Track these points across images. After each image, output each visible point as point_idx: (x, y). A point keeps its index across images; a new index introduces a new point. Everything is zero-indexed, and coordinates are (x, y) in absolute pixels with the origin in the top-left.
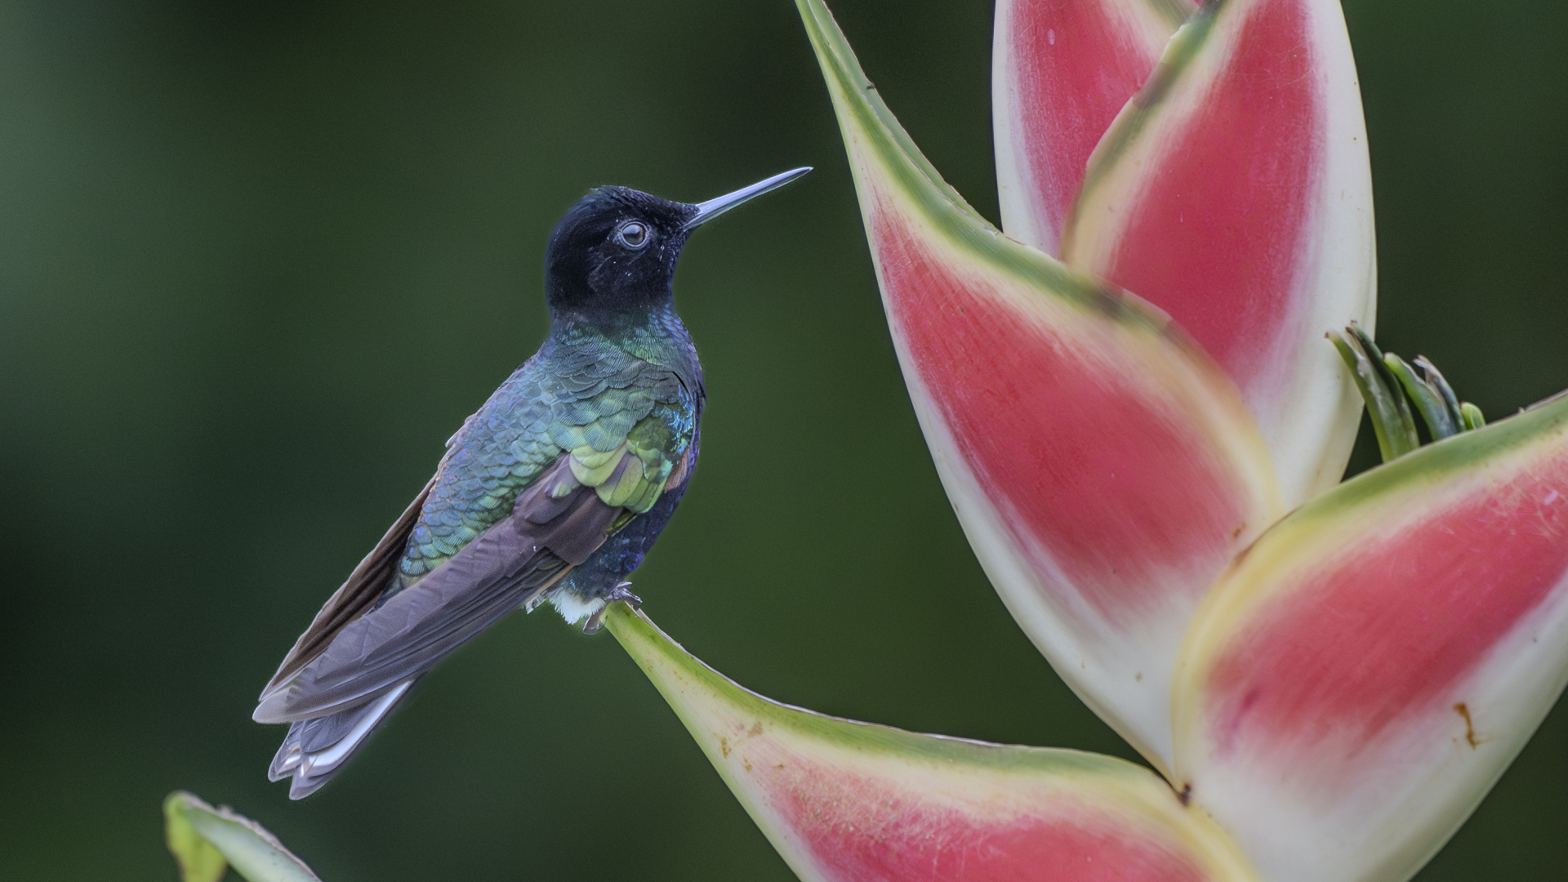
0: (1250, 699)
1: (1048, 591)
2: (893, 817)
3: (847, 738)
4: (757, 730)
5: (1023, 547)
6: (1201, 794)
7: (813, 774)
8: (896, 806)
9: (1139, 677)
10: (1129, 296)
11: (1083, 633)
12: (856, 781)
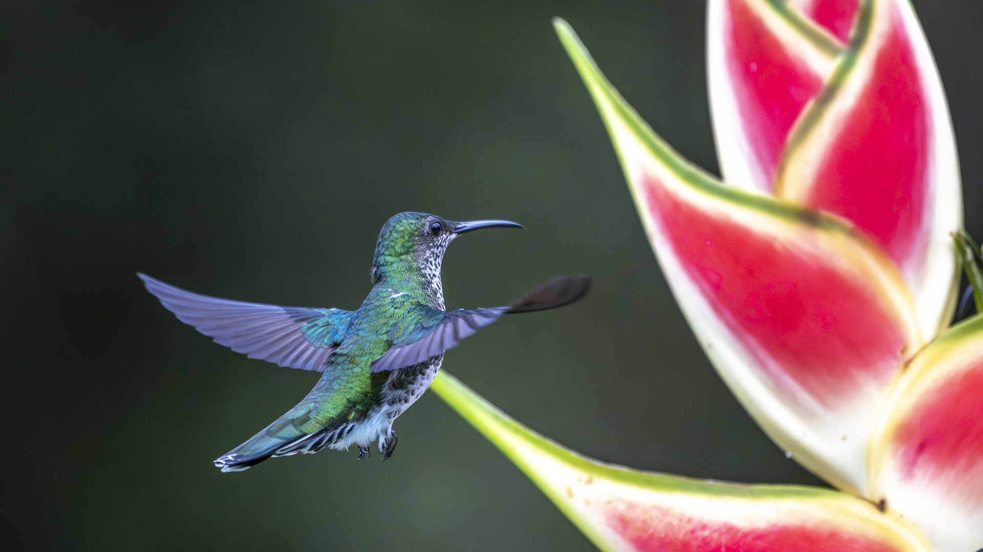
0: (922, 448)
1: (780, 391)
2: (689, 527)
3: (650, 484)
4: (590, 481)
5: (762, 365)
6: (892, 504)
7: (631, 506)
8: (689, 521)
9: (844, 438)
10: (825, 214)
11: (805, 414)
12: (659, 509)
